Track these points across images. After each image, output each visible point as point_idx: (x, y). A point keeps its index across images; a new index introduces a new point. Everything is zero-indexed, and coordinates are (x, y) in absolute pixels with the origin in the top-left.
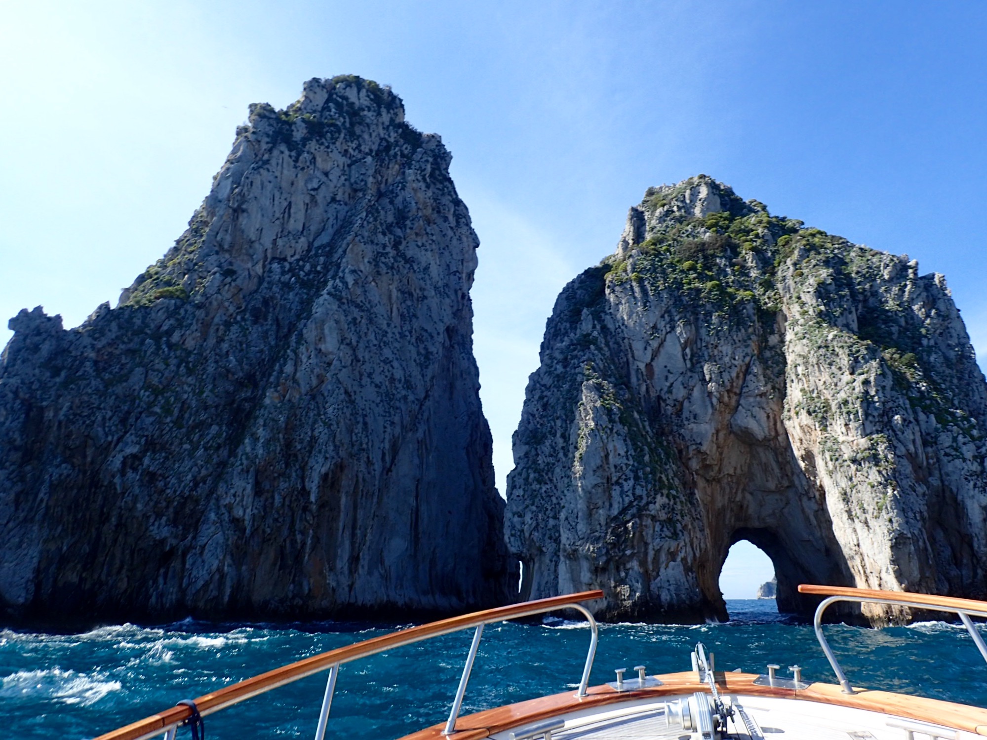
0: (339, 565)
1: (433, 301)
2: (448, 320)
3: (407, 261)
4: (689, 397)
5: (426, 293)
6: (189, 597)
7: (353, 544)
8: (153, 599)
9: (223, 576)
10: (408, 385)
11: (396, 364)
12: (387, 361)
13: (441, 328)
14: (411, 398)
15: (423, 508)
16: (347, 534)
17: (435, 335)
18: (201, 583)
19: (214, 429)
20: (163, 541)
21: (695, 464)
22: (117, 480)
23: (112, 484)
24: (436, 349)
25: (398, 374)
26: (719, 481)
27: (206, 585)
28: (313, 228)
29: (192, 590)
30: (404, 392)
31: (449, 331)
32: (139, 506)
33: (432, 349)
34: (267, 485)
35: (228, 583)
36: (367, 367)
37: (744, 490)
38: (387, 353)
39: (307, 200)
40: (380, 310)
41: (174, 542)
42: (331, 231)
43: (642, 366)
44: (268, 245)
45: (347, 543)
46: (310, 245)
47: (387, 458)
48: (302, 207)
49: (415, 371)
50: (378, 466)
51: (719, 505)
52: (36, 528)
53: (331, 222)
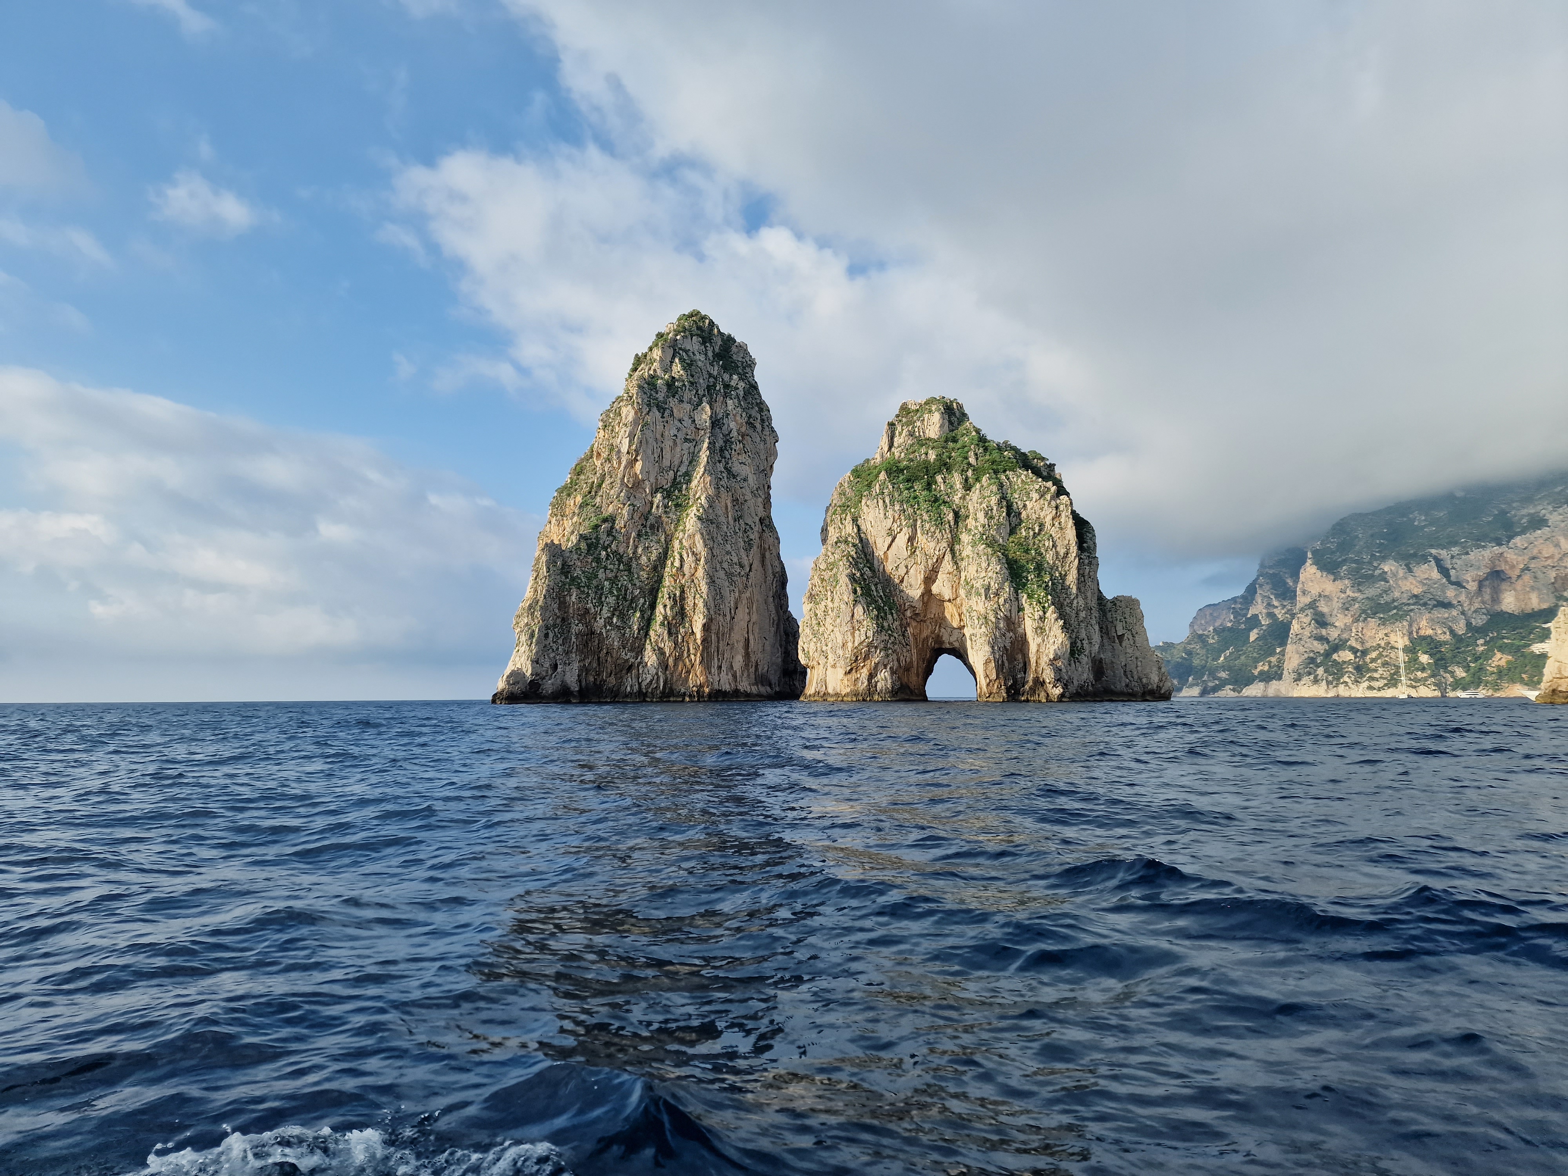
0: (713, 670)
1: (751, 503)
2: (761, 513)
3: (734, 477)
4: (907, 572)
5: (746, 498)
6: (643, 687)
7: (718, 659)
8: (629, 688)
9: (658, 678)
10: (741, 566)
11: (733, 553)
12: (728, 553)
13: (757, 520)
14: (742, 573)
15: (751, 637)
16: (716, 654)
17: (753, 526)
18: (648, 680)
19: (642, 601)
20: (627, 660)
21: (908, 613)
22: (604, 631)
23: (601, 633)
24: (754, 536)
25: (735, 560)
26: (925, 621)
27: (651, 681)
28: (676, 463)
29: (644, 684)
30: (738, 571)
31: (761, 521)
32: (616, 643)
33: (752, 537)
34: (674, 630)
35: (662, 680)
36: (719, 558)
37: (940, 626)
38: (728, 547)
39: (672, 444)
40: (722, 519)
41: (633, 660)
42: (687, 463)
43: (881, 553)
44: (652, 480)
45: (716, 659)
46: (675, 474)
47: (733, 612)
48: (668, 449)
49: (744, 556)
50: (728, 618)
51: (924, 635)
52: (574, 655)
53: (685, 458)
